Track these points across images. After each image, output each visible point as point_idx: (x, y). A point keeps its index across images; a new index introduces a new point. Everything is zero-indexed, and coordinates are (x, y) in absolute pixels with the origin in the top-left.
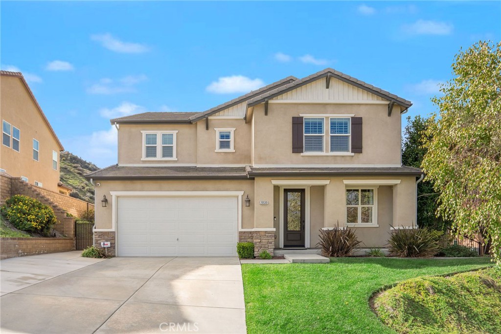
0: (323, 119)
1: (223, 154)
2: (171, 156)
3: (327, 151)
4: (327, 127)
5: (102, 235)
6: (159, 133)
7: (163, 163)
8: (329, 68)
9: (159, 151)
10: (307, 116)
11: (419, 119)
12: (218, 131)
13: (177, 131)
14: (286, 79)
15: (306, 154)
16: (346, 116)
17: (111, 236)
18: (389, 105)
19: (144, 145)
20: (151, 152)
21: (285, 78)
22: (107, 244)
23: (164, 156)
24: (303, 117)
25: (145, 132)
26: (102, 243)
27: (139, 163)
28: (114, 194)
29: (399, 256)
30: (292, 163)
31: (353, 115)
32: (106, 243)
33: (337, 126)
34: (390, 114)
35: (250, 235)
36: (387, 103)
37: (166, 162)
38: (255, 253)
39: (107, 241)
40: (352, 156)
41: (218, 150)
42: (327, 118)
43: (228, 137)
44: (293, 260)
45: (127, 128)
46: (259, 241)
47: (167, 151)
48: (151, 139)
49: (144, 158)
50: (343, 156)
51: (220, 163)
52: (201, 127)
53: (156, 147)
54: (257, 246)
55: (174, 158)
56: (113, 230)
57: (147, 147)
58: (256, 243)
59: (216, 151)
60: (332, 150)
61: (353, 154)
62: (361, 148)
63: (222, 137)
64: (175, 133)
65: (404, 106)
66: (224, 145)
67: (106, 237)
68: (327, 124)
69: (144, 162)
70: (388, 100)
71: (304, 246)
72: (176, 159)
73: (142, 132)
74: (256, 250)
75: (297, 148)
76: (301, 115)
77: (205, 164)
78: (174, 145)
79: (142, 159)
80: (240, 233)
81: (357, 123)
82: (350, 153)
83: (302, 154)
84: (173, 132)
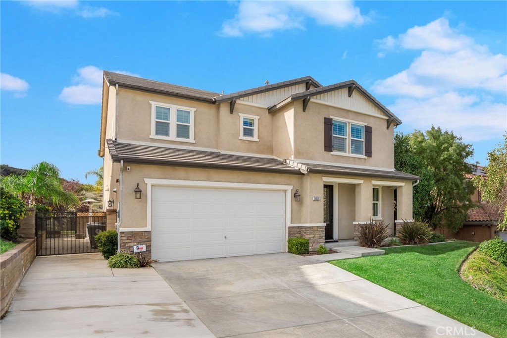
0: (346, 123)
1: (247, 142)
2: (188, 137)
3: (349, 153)
4: (348, 131)
5: (132, 235)
6: (174, 108)
7: (179, 145)
8: (353, 80)
9: (173, 130)
10: (336, 119)
11: (403, 136)
12: (243, 116)
13: (195, 109)
14: (306, 78)
15: (334, 153)
16: (362, 123)
17: (145, 237)
18: (387, 120)
19: (154, 120)
20: (162, 128)
21: (305, 76)
22: (142, 248)
23: (178, 136)
24: (332, 119)
25: (155, 103)
26: (135, 247)
27: (145, 141)
28: (149, 182)
29: (409, 244)
30: (324, 160)
31: (366, 124)
32: (140, 247)
33: (355, 131)
34: (388, 128)
35: (298, 230)
36: (387, 118)
37: (181, 143)
38: (310, 248)
39: (140, 243)
40: (366, 159)
41: (242, 137)
42: (349, 123)
43: (251, 125)
44: (362, 254)
45: (129, 94)
46: (313, 236)
47: (183, 131)
48: (163, 114)
49: (153, 135)
50: (359, 158)
51: (244, 152)
52: (224, 109)
53: (168, 124)
54: (311, 241)
55: (191, 140)
56: (148, 228)
57: (157, 122)
58: (310, 238)
59: (240, 138)
60: (352, 152)
61: (366, 157)
62: (371, 153)
63: (245, 123)
64: (192, 110)
65: (397, 123)
66: (248, 132)
67: (138, 239)
68: (349, 129)
69: (153, 140)
70: (387, 116)
71: (332, 238)
72: (194, 142)
73: (151, 102)
74: (311, 245)
75: (328, 147)
76: (331, 117)
77: (228, 150)
78: (191, 124)
79: (151, 137)
80: (289, 228)
81: (368, 130)
82: (363, 156)
83: (331, 153)
84: (191, 109)
